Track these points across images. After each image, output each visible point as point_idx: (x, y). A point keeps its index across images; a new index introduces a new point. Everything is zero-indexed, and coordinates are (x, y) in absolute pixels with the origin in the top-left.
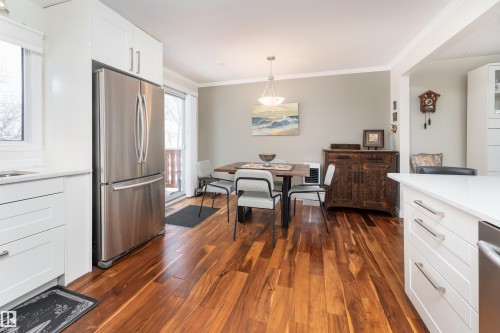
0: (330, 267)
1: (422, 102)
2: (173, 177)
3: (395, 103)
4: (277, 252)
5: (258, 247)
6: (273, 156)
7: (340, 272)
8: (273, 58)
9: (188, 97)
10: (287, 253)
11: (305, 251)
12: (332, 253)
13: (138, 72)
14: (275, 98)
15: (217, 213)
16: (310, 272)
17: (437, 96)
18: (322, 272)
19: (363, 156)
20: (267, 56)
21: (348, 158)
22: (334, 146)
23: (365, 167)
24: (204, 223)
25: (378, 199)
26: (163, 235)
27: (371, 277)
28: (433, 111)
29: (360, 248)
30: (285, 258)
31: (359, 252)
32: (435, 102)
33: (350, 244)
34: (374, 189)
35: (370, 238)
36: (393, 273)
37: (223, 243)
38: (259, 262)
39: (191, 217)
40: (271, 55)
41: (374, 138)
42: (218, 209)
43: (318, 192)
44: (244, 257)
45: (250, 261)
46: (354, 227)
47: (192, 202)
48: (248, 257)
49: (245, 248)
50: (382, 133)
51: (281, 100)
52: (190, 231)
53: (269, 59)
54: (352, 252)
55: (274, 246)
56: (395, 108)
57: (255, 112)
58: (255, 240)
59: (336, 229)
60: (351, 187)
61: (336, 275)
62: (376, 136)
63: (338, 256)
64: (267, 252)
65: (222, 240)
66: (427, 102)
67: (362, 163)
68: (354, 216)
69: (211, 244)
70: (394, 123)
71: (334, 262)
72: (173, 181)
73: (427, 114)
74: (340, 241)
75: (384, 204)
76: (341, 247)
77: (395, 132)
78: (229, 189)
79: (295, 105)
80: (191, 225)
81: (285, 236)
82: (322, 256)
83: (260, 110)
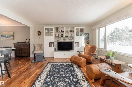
17: (40, 32)
22: (17, 43)
25: (25, 54)
28: (40, 35)
32: (40, 33)
50: (29, 39)
60: (20, 52)
67: (22, 46)
79: (12, 33)
83: (3, 33)
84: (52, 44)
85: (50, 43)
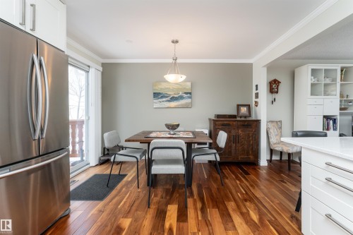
0: (237, 220)
1: (271, 86)
2: (74, 146)
3: (257, 86)
4: (191, 213)
5: (172, 210)
6: (178, 125)
7: (247, 222)
8: (177, 42)
9: (92, 71)
10: (199, 213)
11: (213, 207)
12: (233, 204)
13: (33, 30)
14: (179, 76)
15: (125, 179)
16: (226, 229)
17: (279, 82)
18: (234, 226)
19: (239, 123)
20: (172, 39)
21: (229, 125)
23: (240, 132)
24: (114, 192)
25: (248, 154)
26: (67, 216)
27: (269, 221)
28: (277, 92)
29: (250, 197)
30: (200, 219)
31: (251, 200)
32: (278, 86)
33: (242, 193)
34: (246, 147)
35: (252, 186)
36: (280, 215)
37: (139, 212)
38: (179, 229)
39: (99, 189)
40: (175, 39)
41: (244, 110)
42: (125, 175)
43: (215, 154)
44: (163, 225)
45: (171, 229)
46: (237, 178)
47: (98, 171)
48: (167, 225)
49: (161, 215)
50: (249, 106)
51: (184, 77)
52: (100, 204)
53: (173, 42)
54: (246, 200)
55: (186, 207)
56: (257, 89)
57: (156, 88)
58: (168, 203)
59: (227, 181)
60: (231, 147)
61: (245, 226)
62: (245, 109)
63: (238, 206)
64: (182, 216)
65: (137, 210)
66: (274, 86)
67: (238, 128)
68: (234, 168)
69: (126, 216)
70: (256, 100)
71: (239, 213)
72: (74, 151)
73: (273, 95)
74: (233, 191)
75: (251, 157)
76: (237, 198)
77: (257, 106)
78: (138, 157)
79: (189, 84)
80: (100, 198)
81: (192, 194)
82: (227, 209)
83: (160, 87)
84: (331, 122)
85: (324, 117)
